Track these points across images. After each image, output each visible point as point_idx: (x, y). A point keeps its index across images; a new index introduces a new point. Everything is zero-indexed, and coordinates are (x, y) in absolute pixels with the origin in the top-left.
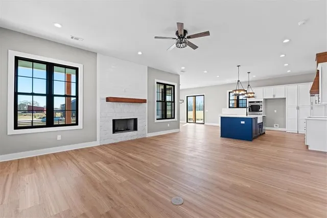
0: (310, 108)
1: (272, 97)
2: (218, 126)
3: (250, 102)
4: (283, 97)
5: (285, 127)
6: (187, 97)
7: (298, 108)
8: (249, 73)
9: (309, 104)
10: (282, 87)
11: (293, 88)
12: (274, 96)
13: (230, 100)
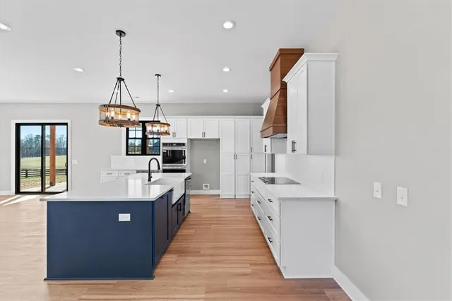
0: (249, 157)
1: (200, 137)
2: (44, 236)
3: (165, 144)
4: (216, 137)
5: (219, 189)
6: (18, 125)
7: (235, 157)
8: (158, 75)
9: (248, 150)
10: (215, 120)
11: (229, 122)
12: (204, 134)
13: (128, 138)
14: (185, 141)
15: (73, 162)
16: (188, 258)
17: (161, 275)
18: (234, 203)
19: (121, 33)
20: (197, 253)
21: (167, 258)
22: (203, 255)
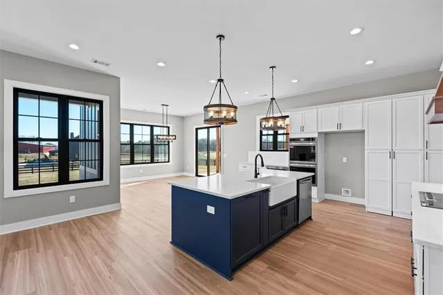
0: (421, 156)
1: (335, 129)
3: (293, 140)
4: (359, 128)
5: (364, 198)
6: (197, 129)
7: (392, 155)
8: (273, 67)
9: (421, 145)
10: (357, 106)
12: (339, 125)
13: (261, 135)
14: (315, 135)
15: (224, 156)
16: (277, 275)
17: (240, 281)
18: (386, 222)
19: (221, 37)
20: (290, 273)
21: (257, 265)
22: (296, 280)
